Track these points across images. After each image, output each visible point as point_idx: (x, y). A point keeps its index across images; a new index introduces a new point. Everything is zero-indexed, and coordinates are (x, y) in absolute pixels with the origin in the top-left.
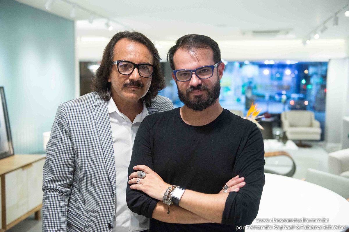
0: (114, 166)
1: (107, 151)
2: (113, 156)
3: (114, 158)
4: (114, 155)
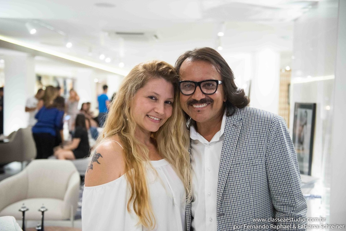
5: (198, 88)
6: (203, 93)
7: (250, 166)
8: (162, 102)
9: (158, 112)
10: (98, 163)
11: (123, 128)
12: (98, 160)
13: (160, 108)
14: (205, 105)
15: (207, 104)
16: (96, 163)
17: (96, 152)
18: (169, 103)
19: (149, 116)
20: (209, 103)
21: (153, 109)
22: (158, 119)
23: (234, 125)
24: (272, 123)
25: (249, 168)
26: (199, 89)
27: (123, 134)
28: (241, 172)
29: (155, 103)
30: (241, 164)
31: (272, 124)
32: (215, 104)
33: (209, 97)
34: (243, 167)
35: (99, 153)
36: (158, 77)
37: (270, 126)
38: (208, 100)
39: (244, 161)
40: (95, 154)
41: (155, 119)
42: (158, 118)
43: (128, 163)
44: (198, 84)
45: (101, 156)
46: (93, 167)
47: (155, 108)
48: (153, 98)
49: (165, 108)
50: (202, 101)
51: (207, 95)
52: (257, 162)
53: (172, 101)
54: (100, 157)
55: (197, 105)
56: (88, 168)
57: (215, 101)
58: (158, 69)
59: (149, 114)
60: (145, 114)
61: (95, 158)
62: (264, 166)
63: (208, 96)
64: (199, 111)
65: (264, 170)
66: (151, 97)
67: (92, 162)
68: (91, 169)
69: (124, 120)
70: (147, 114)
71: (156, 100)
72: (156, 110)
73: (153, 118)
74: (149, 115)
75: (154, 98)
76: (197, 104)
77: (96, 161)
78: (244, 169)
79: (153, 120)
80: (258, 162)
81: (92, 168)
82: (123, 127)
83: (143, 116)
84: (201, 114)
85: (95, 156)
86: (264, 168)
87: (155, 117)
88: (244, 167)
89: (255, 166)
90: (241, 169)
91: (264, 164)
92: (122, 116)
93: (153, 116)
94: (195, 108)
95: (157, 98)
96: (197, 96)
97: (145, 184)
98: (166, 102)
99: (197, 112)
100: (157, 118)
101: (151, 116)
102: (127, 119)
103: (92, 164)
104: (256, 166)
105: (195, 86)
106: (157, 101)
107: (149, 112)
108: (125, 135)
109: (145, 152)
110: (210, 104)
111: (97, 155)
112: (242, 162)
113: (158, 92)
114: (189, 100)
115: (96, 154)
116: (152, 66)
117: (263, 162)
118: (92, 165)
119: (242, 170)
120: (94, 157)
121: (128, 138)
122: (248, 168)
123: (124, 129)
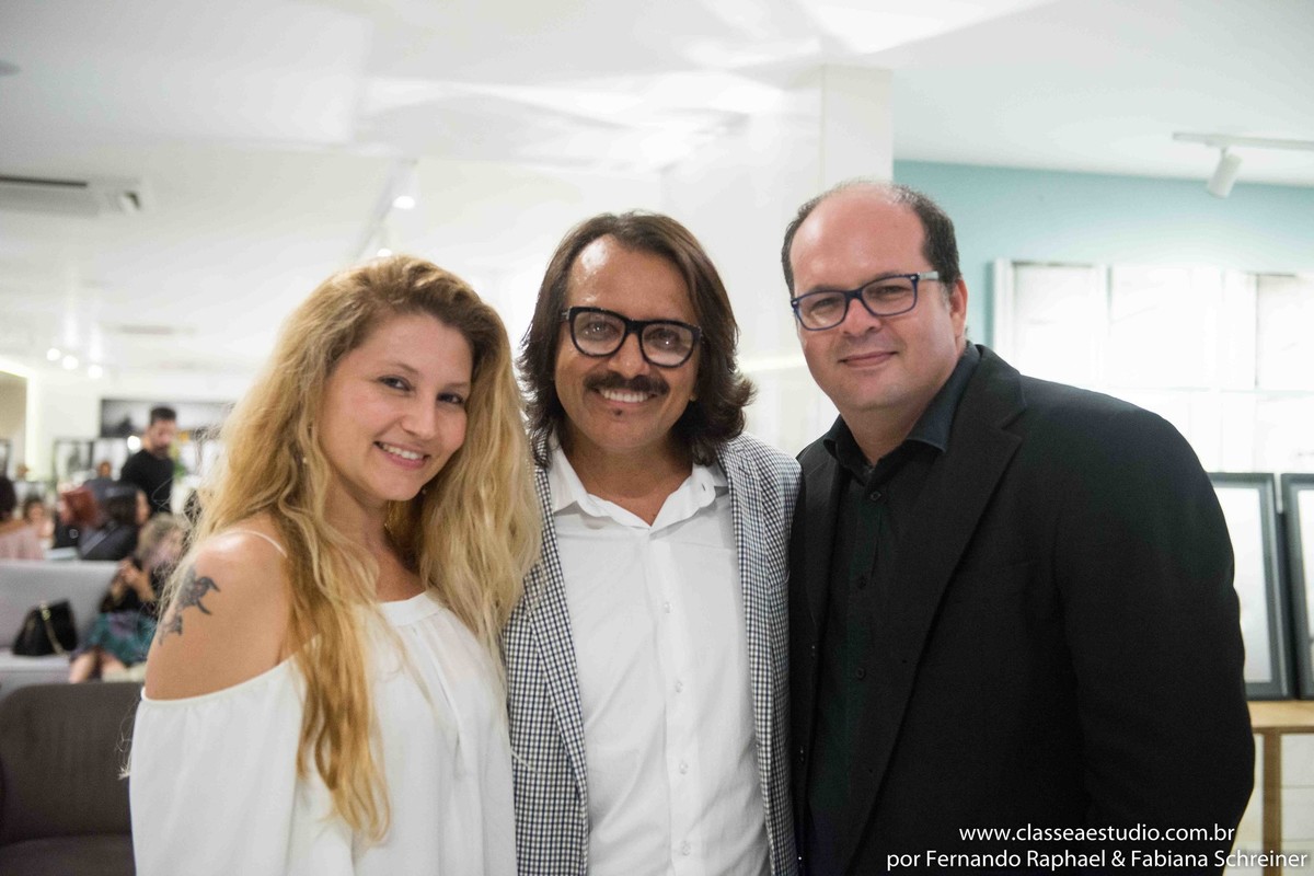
0: (575, 694)
1: (553, 655)
2: (571, 662)
3: (573, 668)
4: (573, 658)
5: (632, 340)
6: (646, 358)
8: (428, 395)
9: (416, 429)
10: (204, 611)
11: (287, 491)
12: (205, 601)
13: (423, 417)
14: (641, 397)
15: (649, 394)
16: (194, 610)
17: (194, 574)
18: (455, 400)
19: (385, 447)
20: (656, 393)
21: (399, 421)
22: (414, 456)
26: (636, 344)
27: (284, 511)
29: (405, 401)
33: (661, 375)
35: (205, 574)
36: (413, 309)
38: (654, 386)
40: (189, 580)
41: (406, 454)
42: (416, 451)
43: (302, 607)
44: (636, 327)
45: (216, 588)
46: (185, 626)
47: (404, 417)
48: (397, 383)
49: (437, 418)
51: (658, 368)
53: (464, 393)
54: (211, 591)
55: (615, 393)
56: (163, 632)
57: (671, 392)
58: (410, 284)
59: (384, 438)
60: (371, 441)
61: (192, 593)
63: (658, 373)
64: (619, 413)
66: (390, 381)
67: (180, 608)
68: (176, 634)
69: (293, 462)
70: (377, 439)
71: (408, 388)
72: (408, 426)
73: (398, 451)
74: (383, 444)
75: (399, 385)
76: (617, 389)
77: (193, 604)
79: (399, 461)
81: (179, 630)
82: (286, 486)
83: (365, 444)
84: (623, 422)
85: (191, 587)
87: (403, 448)
92: (286, 450)
93: (396, 446)
94: (609, 399)
95: (412, 381)
96: (628, 364)
97: (361, 680)
98: (444, 397)
99: (613, 416)
100: (411, 451)
101: (390, 445)
102: (305, 460)
103: (179, 614)
105: (623, 330)
106: (411, 393)
107: (382, 433)
108: (291, 515)
109: (362, 574)
110: (655, 399)
111: (197, 583)
113: (413, 362)
114: (595, 372)
115: (197, 578)
116: (391, 272)
118: (180, 620)
120: (187, 590)
121: (302, 525)
123: (289, 496)
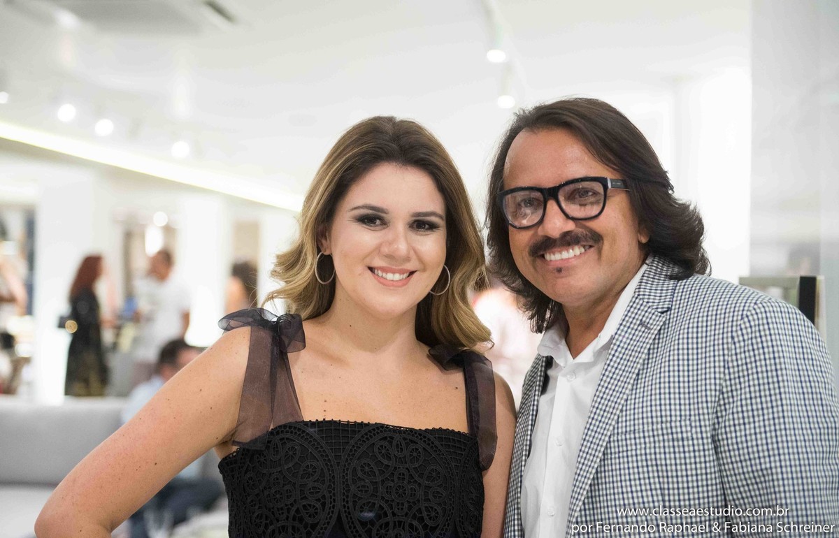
5: (552, 206)
6: (567, 216)
7: (664, 441)
14: (577, 250)
15: (584, 247)
20: (590, 244)
23: (642, 324)
24: (742, 319)
25: (660, 447)
26: (556, 207)
28: (636, 455)
30: (639, 432)
31: (742, 322)
32: (606, 246)
33: (588, 228)
34: (642, 440)
37: (737, 326)
38: (586, 237)
39: (648, 423)
44: (551, 193)
50: (567, 240)
51: (580, 221)
52: (687, 432)
55: (554, 254)
57: (605, 238)
62: (708, 444)
63: (583, 226)
64: (559, 270)
65: (709, 455)
76: (554, 250)
78: (645, 448)
80: (691, 431)
84: (566, 276)
86: (708, 450)
88: (645, 443)
89: (678, 440)
90: (638, 447)
91: (707, 438)
94: (551, 260)
99: (556, 273)
104: (681, 443)
105: (542, 199)
110: (592, 249)
112: (641, 427)
114: (534, 241)
117: (706, 432)
119: (641, 449)
122: (657, 445)
